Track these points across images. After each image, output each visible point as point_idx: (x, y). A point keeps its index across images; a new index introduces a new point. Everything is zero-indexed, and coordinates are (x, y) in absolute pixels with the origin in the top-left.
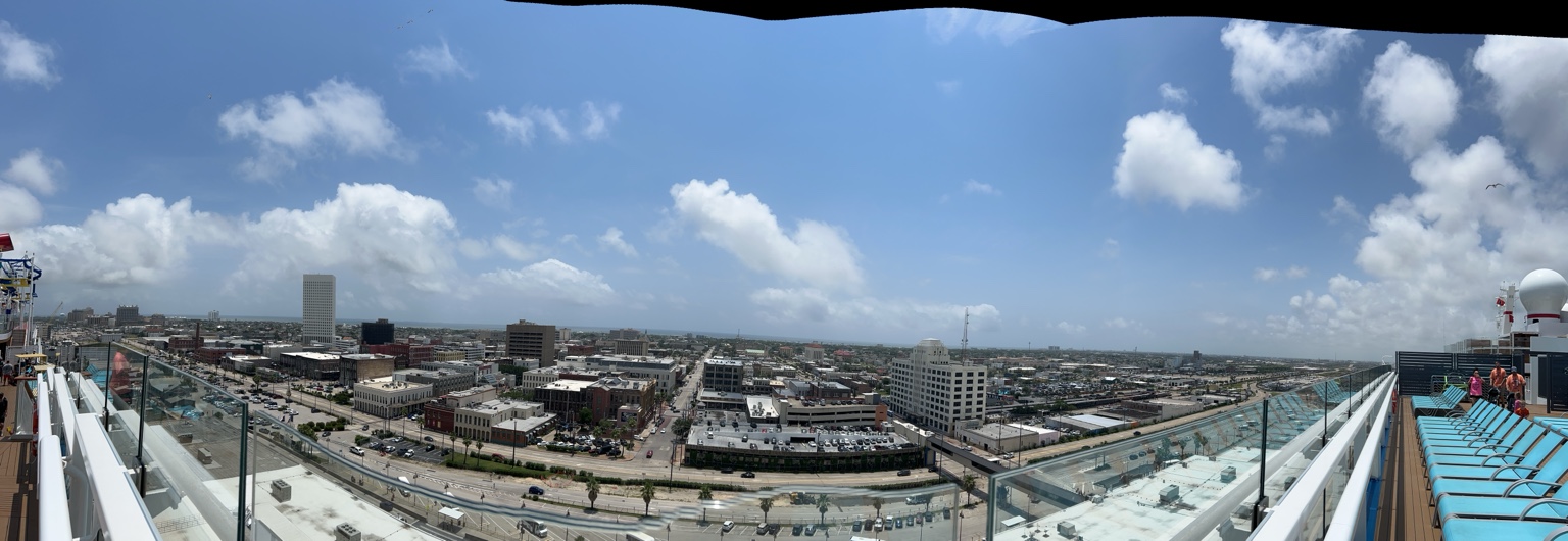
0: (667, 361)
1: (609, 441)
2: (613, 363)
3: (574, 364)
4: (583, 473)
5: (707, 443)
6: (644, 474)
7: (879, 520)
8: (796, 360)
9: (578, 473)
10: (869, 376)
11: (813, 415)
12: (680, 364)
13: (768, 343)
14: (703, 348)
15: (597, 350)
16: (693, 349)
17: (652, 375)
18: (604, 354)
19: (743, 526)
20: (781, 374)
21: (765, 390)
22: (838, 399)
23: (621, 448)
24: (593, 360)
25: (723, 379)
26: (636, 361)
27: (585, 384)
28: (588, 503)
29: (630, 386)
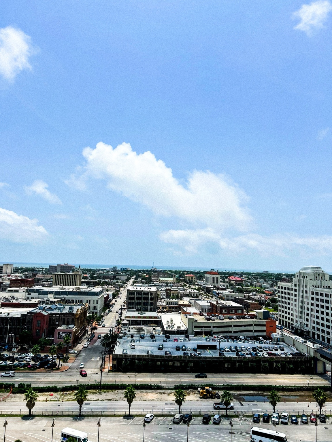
0: (97, 289)
1: (46, 357)
2: (51, 292)
3: (16, 295)
4: (21, 386)
5: (130, 352)
6: (78, 381)
7: (275, 415)
8: (198, 285)
9: (16, 386)
10: (258, 296)
11: (214, 327)
12: (108, 291)
13: (176, 272)
14: (126, 278)
15: (37, 282)
16: (118, 279)
17: (85, 302)
18: (43, 286)
19: (162, 418)
20: (187, 295)
21: (176, 309)
22: (234, 314)
23: (57, 361)
24: (33, 291)
25: (142, 301)
26: (71, 290)
27: (25, 311)
28: (26, 411)
29: (66, 310)
